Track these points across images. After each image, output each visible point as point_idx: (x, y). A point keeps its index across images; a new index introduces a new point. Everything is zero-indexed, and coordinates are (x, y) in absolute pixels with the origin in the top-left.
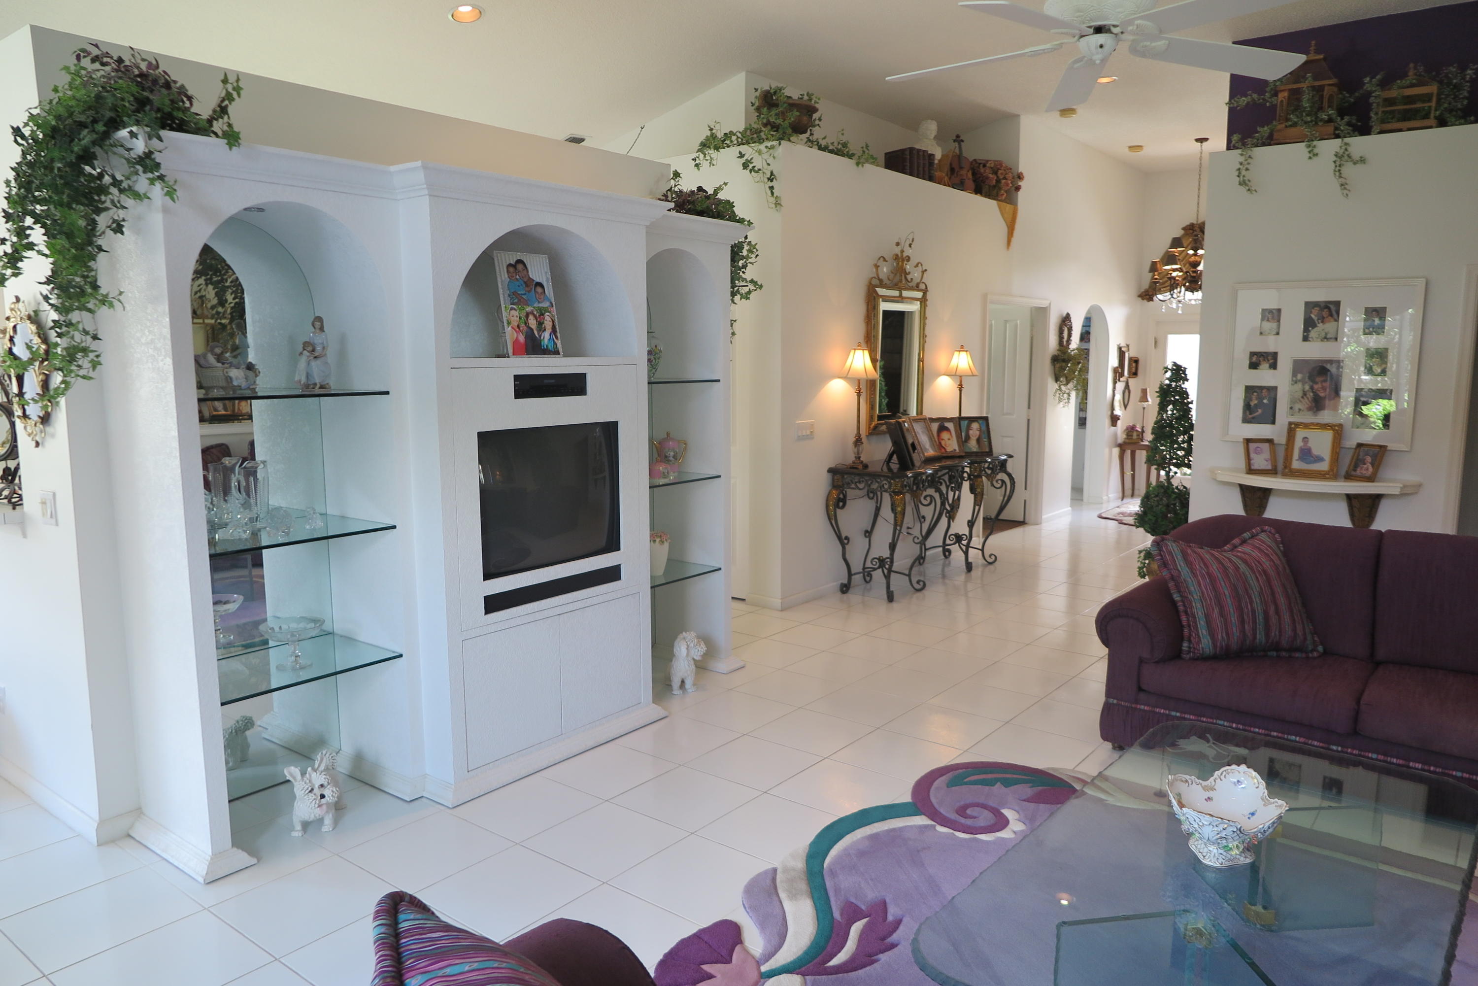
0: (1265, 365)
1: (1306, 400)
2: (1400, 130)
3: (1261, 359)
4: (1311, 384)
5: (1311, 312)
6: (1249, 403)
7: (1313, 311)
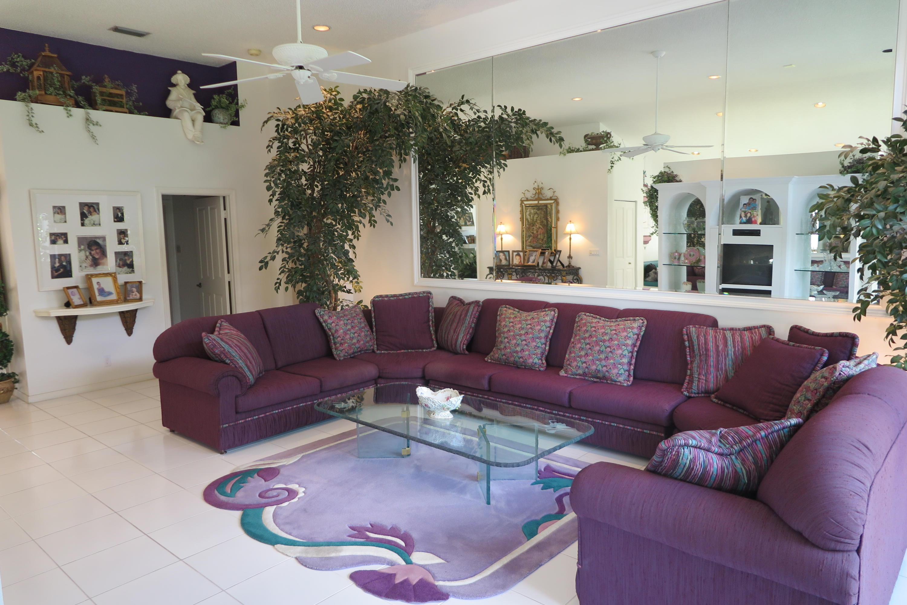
0: (60, 241)
1: (88, 261)
2: (112, 111)
3: (58, 238)
4: (90, 251)
5: (84, 209)
6: (54, 266)
7: (85, 208)
